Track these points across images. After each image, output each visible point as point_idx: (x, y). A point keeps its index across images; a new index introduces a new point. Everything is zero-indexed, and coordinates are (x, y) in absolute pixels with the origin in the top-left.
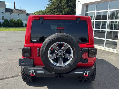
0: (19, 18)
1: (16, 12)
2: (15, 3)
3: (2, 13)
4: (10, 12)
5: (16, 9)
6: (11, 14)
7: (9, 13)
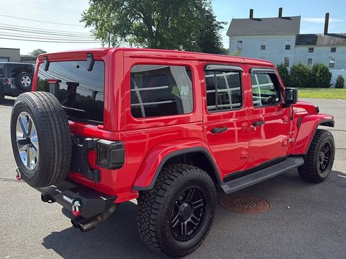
0: (333, 60)
1: (326, 42)
2: (327, 15)
3: (288, 47)
4: (308, 44)
5: (330, 35)
6: (310, 49)
7: (305, 48)
